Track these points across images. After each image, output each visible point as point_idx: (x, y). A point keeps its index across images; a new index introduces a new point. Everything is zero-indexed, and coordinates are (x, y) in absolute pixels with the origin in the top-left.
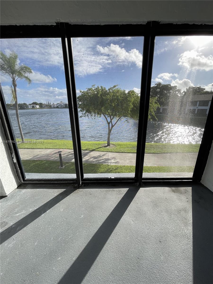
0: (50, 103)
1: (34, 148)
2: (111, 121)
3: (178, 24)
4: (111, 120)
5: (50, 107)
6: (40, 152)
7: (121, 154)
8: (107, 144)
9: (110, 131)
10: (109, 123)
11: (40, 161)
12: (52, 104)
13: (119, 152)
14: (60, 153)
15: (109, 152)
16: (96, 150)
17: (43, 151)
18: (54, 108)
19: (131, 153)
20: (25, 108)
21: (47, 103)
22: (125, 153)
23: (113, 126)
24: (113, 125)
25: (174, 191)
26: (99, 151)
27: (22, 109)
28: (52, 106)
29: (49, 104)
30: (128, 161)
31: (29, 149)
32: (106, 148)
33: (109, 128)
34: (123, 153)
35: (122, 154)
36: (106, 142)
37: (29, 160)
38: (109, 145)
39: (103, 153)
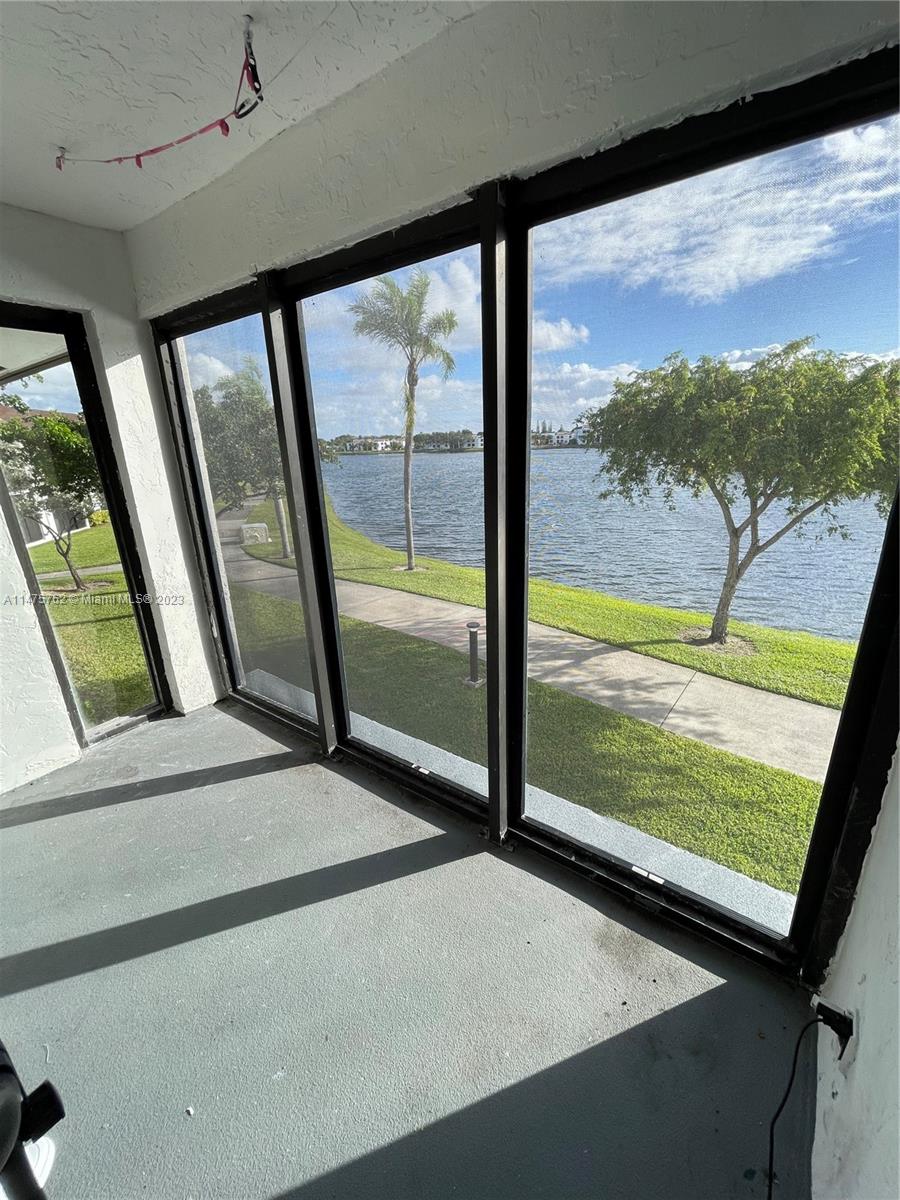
0: (550, 430)
1: (429, 594)
2: (752, 522)
3: (602, 151)
4: (756, 511)
5: (547, 443)
6: (437, 610)
7: (763, 695)
8: (713, 630)
9: (736, 571)
10: (736, 533)
11: (422, 644)
12: (555, 429)
13: (757, 687)
14: (472, 630)
15: (699, 674)
16: (637, 648)
17: (448, 609)
18: (561, 445)
19: (829, 706)
20: (466, 446)
21: (538, 428)
22: (791, 696)
23: (756, 549)
24: (761, 543)
25: (603, 942)
26: (652, 656)
27: (456, 452)
28: (555, 440)
29: (544, 431)
30: (779, 744)
31: (414, 593)
32: (694, 649)
33: (734, 552)
34: (777, 697)
35: (770, 701)
36: (708, 620)
37: (395, 632)
38: (718, 636)
39: (667, 671)
